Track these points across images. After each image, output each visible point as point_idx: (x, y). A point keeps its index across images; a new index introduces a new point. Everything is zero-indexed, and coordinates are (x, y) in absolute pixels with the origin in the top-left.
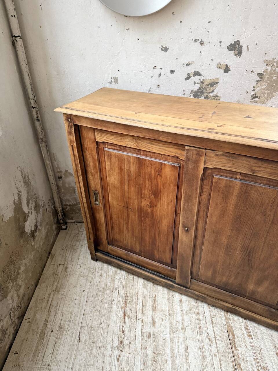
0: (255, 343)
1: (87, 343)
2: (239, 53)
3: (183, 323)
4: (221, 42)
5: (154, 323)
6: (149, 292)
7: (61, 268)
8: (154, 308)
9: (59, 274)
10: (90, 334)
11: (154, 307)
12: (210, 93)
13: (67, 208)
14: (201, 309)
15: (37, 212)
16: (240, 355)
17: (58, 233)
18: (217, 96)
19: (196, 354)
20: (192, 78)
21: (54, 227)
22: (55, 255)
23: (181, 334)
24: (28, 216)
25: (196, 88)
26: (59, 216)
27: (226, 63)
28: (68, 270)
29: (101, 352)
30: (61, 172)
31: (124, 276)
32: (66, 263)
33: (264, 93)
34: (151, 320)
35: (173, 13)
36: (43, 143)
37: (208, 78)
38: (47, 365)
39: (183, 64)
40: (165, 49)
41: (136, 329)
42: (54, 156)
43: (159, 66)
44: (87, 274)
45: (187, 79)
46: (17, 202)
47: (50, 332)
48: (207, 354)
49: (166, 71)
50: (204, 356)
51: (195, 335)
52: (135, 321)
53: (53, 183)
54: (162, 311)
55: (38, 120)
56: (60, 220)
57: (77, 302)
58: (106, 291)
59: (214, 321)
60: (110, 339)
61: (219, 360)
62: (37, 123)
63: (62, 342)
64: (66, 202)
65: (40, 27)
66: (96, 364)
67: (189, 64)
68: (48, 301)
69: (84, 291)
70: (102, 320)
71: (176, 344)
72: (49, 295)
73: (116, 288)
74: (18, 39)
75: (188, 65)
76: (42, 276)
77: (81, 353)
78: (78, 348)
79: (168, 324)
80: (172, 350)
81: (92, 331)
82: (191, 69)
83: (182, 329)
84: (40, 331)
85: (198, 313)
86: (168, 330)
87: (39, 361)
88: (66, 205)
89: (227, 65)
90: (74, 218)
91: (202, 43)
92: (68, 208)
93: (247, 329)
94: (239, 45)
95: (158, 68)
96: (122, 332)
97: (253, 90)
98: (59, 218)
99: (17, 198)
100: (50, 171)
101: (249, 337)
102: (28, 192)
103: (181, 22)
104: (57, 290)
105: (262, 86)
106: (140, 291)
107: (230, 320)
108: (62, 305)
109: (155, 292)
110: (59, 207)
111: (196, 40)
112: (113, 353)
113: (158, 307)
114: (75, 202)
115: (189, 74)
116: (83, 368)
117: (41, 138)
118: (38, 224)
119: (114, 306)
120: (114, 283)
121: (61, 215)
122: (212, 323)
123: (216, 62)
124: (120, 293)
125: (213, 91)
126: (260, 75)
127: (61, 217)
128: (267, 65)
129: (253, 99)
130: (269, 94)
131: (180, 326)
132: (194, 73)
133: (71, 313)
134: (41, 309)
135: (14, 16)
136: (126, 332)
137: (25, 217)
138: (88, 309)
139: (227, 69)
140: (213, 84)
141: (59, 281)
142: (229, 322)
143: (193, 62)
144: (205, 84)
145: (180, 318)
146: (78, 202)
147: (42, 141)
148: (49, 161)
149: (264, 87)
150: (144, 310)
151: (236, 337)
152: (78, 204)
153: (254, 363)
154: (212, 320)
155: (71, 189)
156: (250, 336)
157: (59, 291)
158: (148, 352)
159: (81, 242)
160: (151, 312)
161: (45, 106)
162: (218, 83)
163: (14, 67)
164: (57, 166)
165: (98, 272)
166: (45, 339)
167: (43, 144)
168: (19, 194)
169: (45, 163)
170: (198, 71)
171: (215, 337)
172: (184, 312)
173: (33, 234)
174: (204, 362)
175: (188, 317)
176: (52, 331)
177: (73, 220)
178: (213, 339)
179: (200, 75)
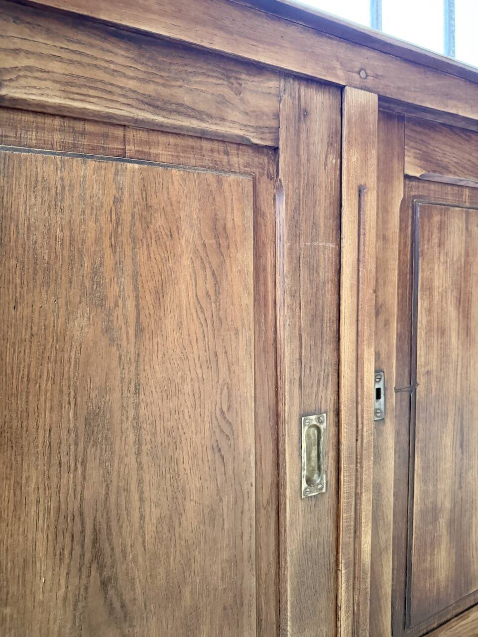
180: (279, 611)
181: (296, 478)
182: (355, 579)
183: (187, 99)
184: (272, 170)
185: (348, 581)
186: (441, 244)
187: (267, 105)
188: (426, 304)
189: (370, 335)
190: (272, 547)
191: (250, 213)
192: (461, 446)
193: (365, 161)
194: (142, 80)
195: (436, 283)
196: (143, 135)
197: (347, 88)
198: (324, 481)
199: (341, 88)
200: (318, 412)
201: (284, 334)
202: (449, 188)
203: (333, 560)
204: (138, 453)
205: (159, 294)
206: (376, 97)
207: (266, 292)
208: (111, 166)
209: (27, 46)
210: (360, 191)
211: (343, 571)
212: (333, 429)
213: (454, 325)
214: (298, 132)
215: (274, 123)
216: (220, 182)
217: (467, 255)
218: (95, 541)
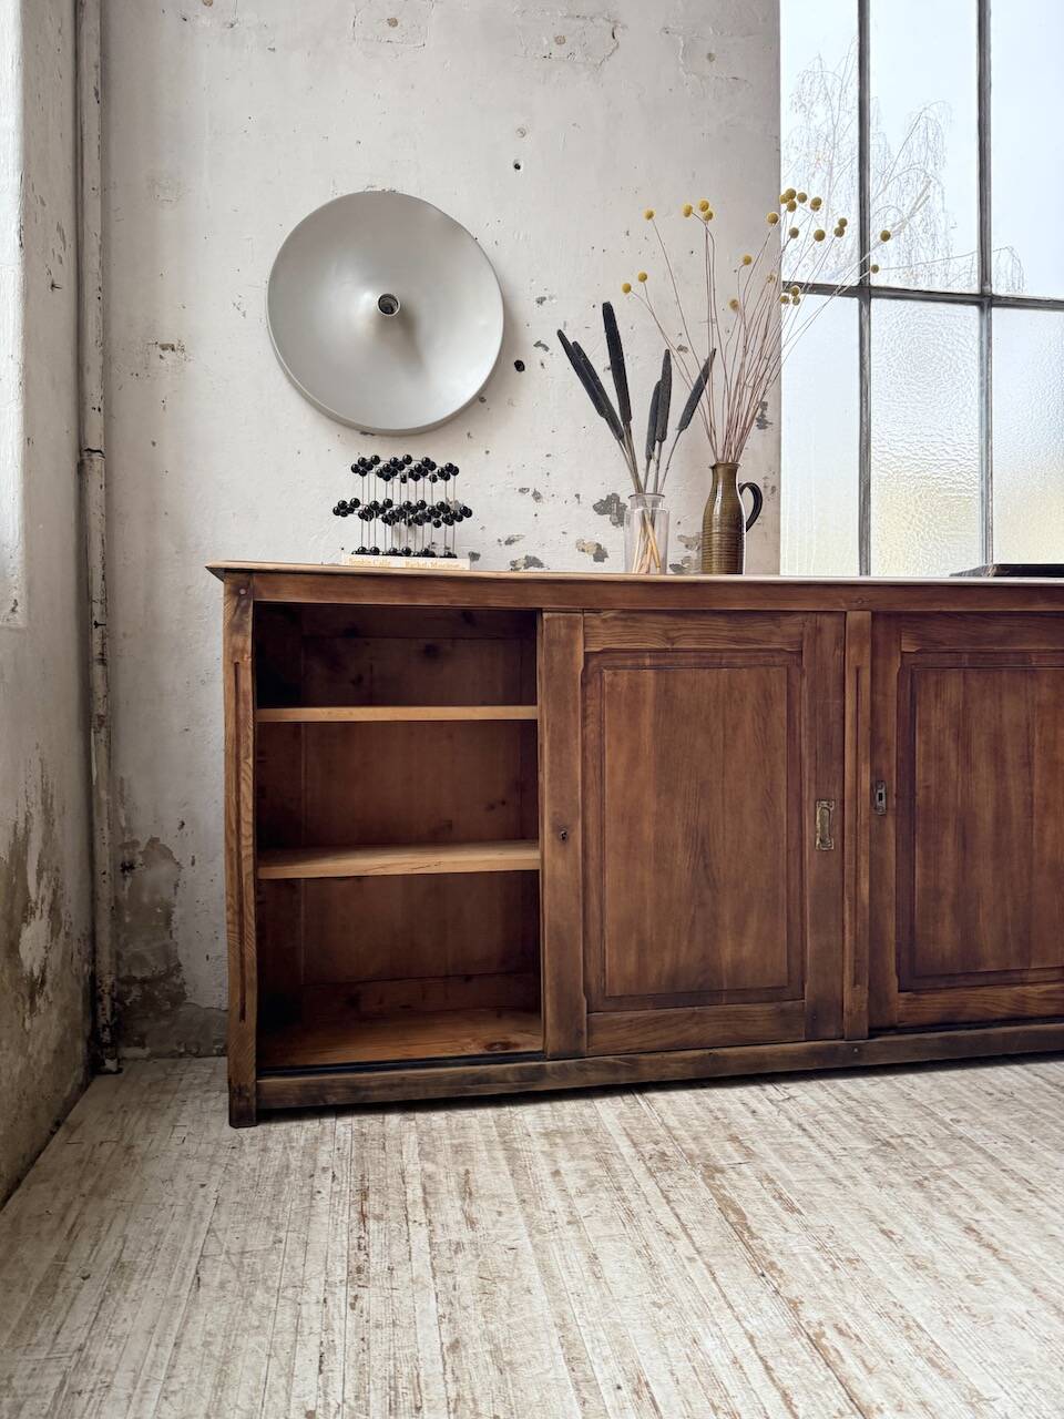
0: (811, 1219)
1: (230, 1286)
2: (621, 520)
3: (571, 1212)
4: (578, 496)
5: (471, 1223)
6: (445, 1167)
7: (106, 1149)
9: (103, 1161)
10: (239, 1268)
11: (465, 1192)
13: (130, 992)
14: (625, 1180)
15: (54, 933)
16: (769, 1247)
17: (88, 1085)
19: (628, 1265)
21: (81, 1046)
22: (81, 1123)
23: (570, 1233)
24: (34, 912)
26: (103, 1009)
27: (595, 541)
28: (136, 1150)
29: (284, 1298)
30: (135, 844)
31: (348, 1146)
32: (127, 1137)
34: (460, 1217)
35: (469, 434)
36: (103, 730)
38: (72, 1348)
39: (499, 541)
41: (408, 1241)
42: (122, 789)
44: (210, 1152)
46: (21, 833)
47: (78, 1281)
48: (664, 1259)
50: (652, 1265)
51: (616, 1229)
52: (405, 1226)
53: (104, 873)
54: (494, 1196)
55: (103, 662)
56: (104, 1030)
57: (179, 1210)
58: (287, 1175)
59: (672, 1196)
60: (314, 1267)
61: (704, 1266)
62: (98, 669)
63: (131, 1295)
64: (130, 971)
65: (154, 444)
66: (271, 1324)
67: (513, 541)
68: (63, 1219)
69: (203, 1186)
70: (282, 1234)
71: (557, 1253)
72: (68, 1206)
73: (324, 1170)
74: (96, 456)
75: (510, 542)
76: (33, 1171)
77: (210, 1309)
78: (193, 1302)
79: (521, 1220)
80: (544, 1268)
81: (246, 1261)
82: (517, 551)
83: (569, 1223)
84: (36, 1282)
85: (619, 1189)
86: (523, 1230)
87: (38, 1344)
88: (130, 981)
89: (599, 546)
90: (147, 1042)
91: (537, 496)
92: (136, 992)
93: (781, 1198)
94: (618, 503)
96: (359, 1249)
98: (102, 1021)
99: (21, 825)
100: (106, 828)
101: (792, 1212)
102: (45, 843)
103: (487, 452)
104: (99, 1193)
106: (413, 1168)
107: (725, 1189)
108: (120, 1222)
109: (464, 1163)
110: (110, 973)
111: (523, 490)
112: (333, 1293)
113: (482, 1192)
114: (162, 968)
115: (512, 563)
116: (220, 1339)
117: (99, 716)
118: (49, 977)
119: (322, 1204)
120: (315, 1160)
121: (108, 1007)
122: (669, 1202)
123: (573, 538)
124: (338, 1174)
126: (676, 567)
127: (109, 1014)
128: (687, 546)
131: (563, 1218)
132: (525, 561)
133: (160, 1233)
134: (38, 1234)
135: (99, 410)
136: (375, 1250)
138: (224, 1218)
139: (600, 554)
141: (101, 1175)
142: (723, 1191)
143: (520, 537)
145: (560, 1203)
146: (173, 965)
147: (100, 726)
148: (108, 794)
150: (431, 1200)
151: (748, 1215)
152: (172, 975)
153: (816, 1255)
154: (666, 1197)
155: (159, 911)
156: (792, 1209)
157: (103, 1195)
158: (458, 1279)
159: (178, 1095)
160: (458, 1203)
161: (124, 635)
163: (71, 515)
164: (124, 824)
165: (251, 1145)
166: (59, 1298)
167: (102, 735)
168: (27, 819)
169: (95, 800)
170: (535, 558)
171: (683, 1225)
172: (573, 1192)
174: (655, 1277)
175: (586, 1200)
176: (84, 1278)
177: (144, 1048)
178: (678, 1232)
179: (540, 565)
180: (802, 916)
181: (812, 836)
182: (855, 911)
183: (751, 635)
184: (799, 661)
185: (850, 910)
186: (937, 696)
187: (794, 630)
188: (923, 738)
189: (866, 757)
190: (798, 877)
191: (785, 687)
192: (964, 847)
193: (861, 651)
194: (731, 631)
195: (933, 724)
196: (729, 654)
197: (849, 613)
198: (832, 843)
199: (846, 613)
200: (829, 800)
201: (805, 752)
202: (948, 655)
203: (840, 894)
204: (723, 805)
205: (735, 728)
206: (870, 613)
207: (795, 730)
208: (715, 671)
209: (684, 626)
210: (858, 671)
211: (847, 903)
212: (839, 813)
213: (953, 754)
214: (815, 641)
215: (799, 639)
216: (768, 672)
217: (965, 702)
218: (703, 844)
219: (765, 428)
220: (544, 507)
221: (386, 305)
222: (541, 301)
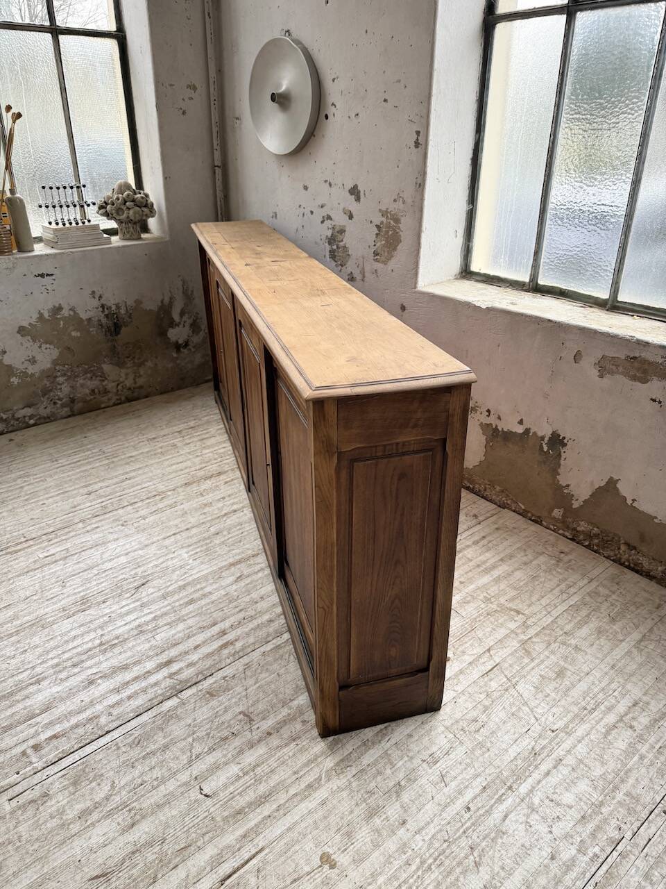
1: (140, 428)
2: (358, 199)
4: (344, 185)
5: (188, 444)
8: (203, 439)
12: (340, 242)
15: (194, 332)
18: (345, 246)
20: (326, 221)
24: (178, 325)
25: (329, 233)
27: (350, 209)
29: (138, 435)
33: (384, 251)
37: (337, 224)
39: (320, 206)
40: (306, 188)
41: (173, 440)
43: (303, 205)
45: (322, 222)
46: (166, 302)
49: (307, 211)
52: (180, 437)
67: (324, 206)
69: (181, 411)
70: (164, 426)
74: (216, 168)
75: (322, 207)
78: (131, 427)
79: (194, 449)
82: (324, 212)
89: (351, 212)
91: (330, 185)
94: (358, 190)
95: (302, 207)
96: (164, 436)
97: (375, 245)
105: (381, 241)
111: (326, 181)
115: (323, 217)
119: (182, 425)
120: (204, 417)
123: (342, 206)
125: (342, 241)
126: (378, 227)
128: (382, 215)
129: (375, 256)
130: (388, 252)
131: (199, 454)
132: (327, 217)
133: (156, 415)
135: (217, 150)
136: (166, 437)
137: (172, 324)
138: (167, 418)
139: (351, 217)
140: (342, 231)
141: (177, 399)
143: (327, 204)
144: (336, 230)
145: (207, 452)
149: (383, 242)
150: (195, 437)
157: (168, 403)
158: (160, 450)
160: (197, 440)
162: (345, 231)
165: (206, 408)
166: (124, 415)
168: (171, 298)
170: (329, 215)
172: (215, 452)
173: (178, 347)
176: (133, 415)
179: (331, 219)
219: (418, 147)
220: (334, 189)
221: (274, 98)
222: (333, 80)
